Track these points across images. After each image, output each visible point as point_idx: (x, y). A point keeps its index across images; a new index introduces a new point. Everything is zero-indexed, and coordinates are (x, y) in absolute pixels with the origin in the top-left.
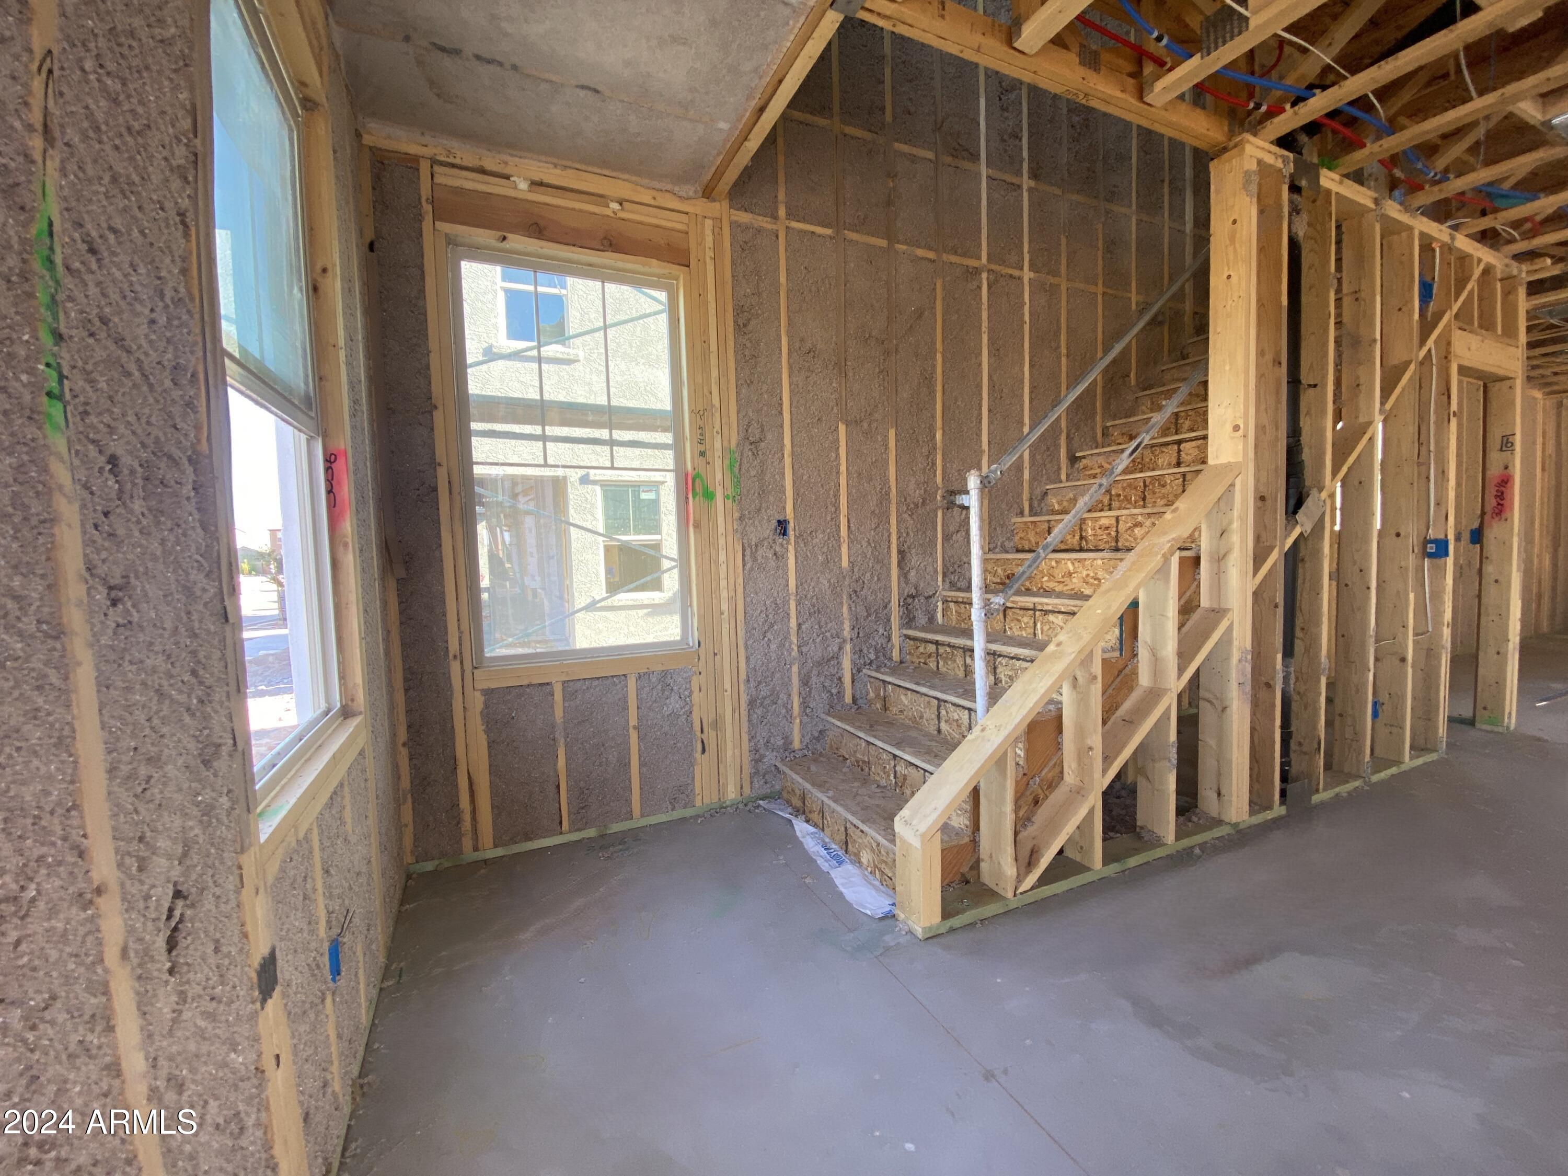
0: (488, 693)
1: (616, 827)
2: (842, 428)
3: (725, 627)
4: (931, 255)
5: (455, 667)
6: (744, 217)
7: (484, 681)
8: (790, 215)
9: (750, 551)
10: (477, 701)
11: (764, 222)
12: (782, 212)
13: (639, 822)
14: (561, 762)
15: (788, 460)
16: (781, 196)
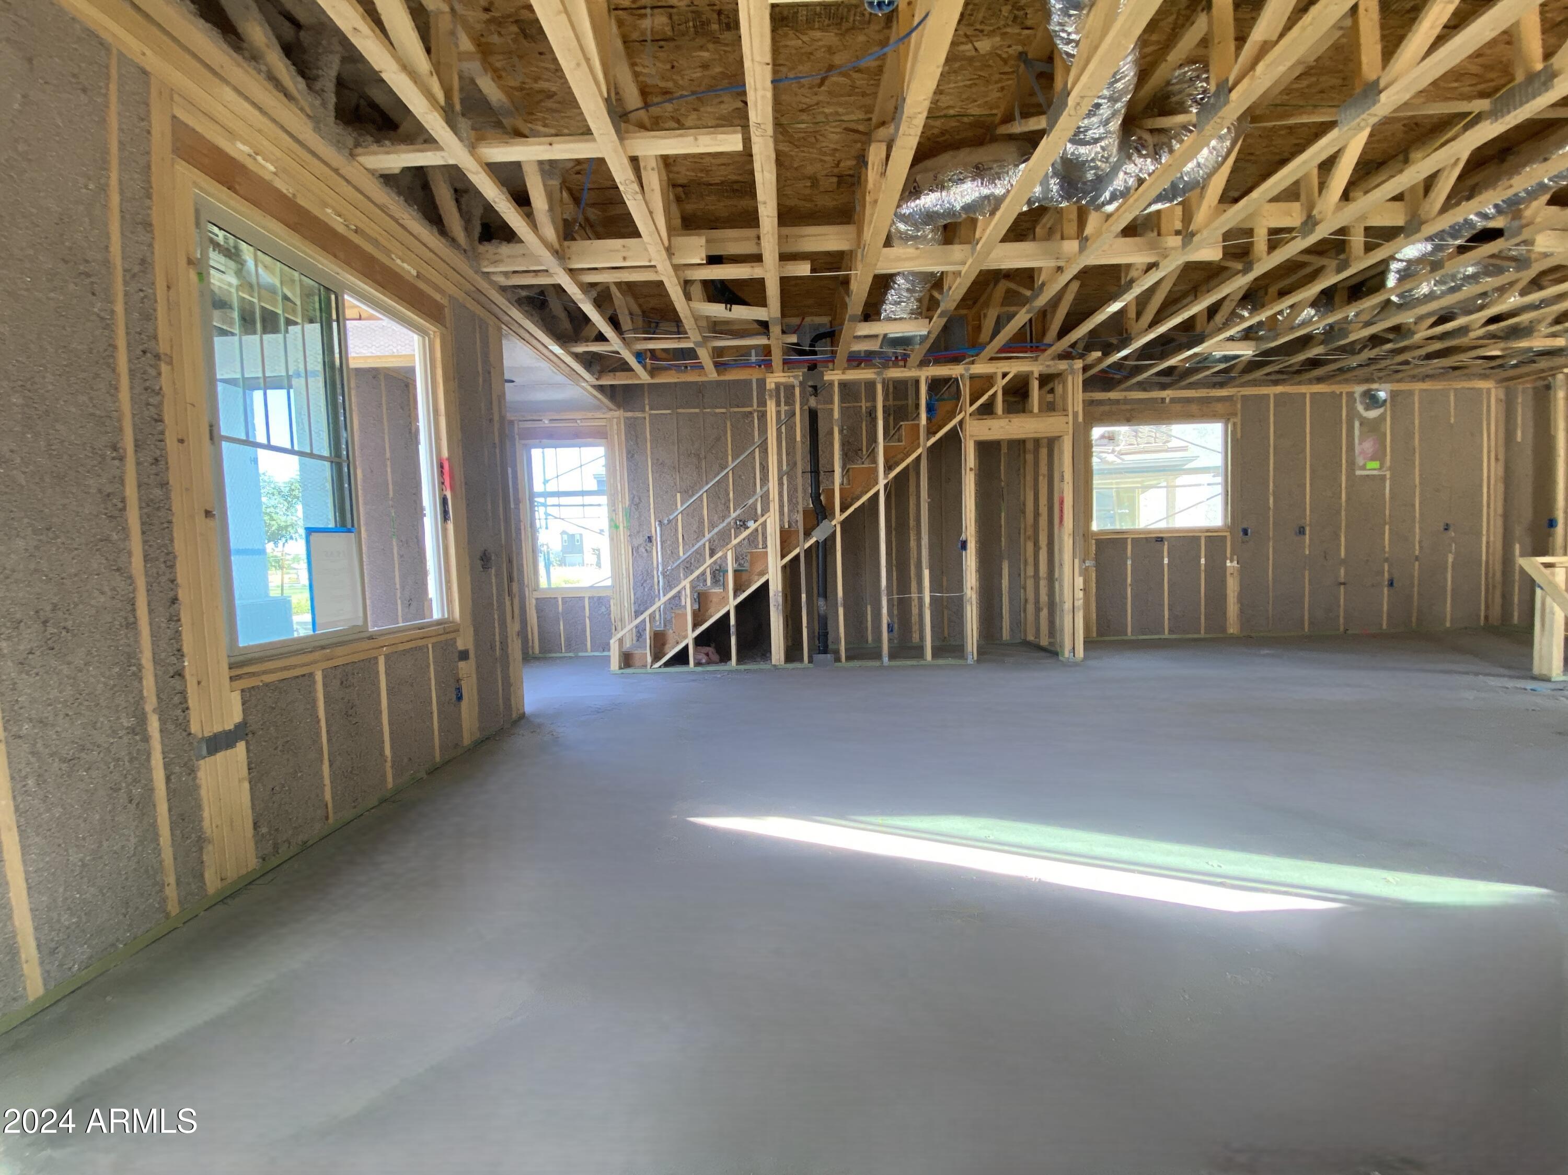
0: (537, 599)
1: (580, 654)
2: (678, 495)
3: (625, 581)
4: (723, 410)
5: (527, 589)
6: (630, 414)
7: (537, 595)
8: (651, 409)
9: (635, 550)
10: (534, 602)
11: (639, 414)
12: (647, 408)
13: (589, 654)
14: (562, 627)
15: (652, 511)
16: (646, 402)
